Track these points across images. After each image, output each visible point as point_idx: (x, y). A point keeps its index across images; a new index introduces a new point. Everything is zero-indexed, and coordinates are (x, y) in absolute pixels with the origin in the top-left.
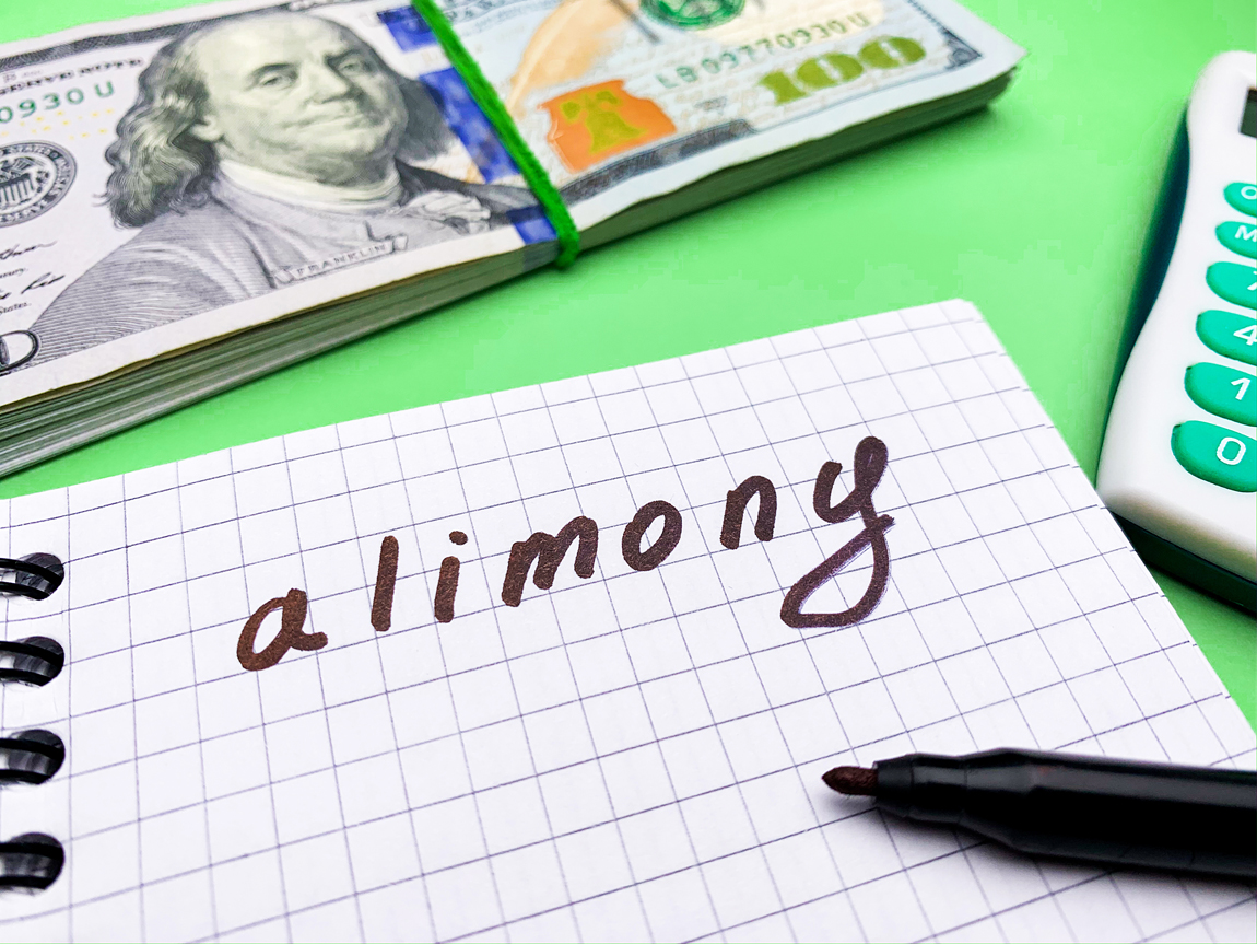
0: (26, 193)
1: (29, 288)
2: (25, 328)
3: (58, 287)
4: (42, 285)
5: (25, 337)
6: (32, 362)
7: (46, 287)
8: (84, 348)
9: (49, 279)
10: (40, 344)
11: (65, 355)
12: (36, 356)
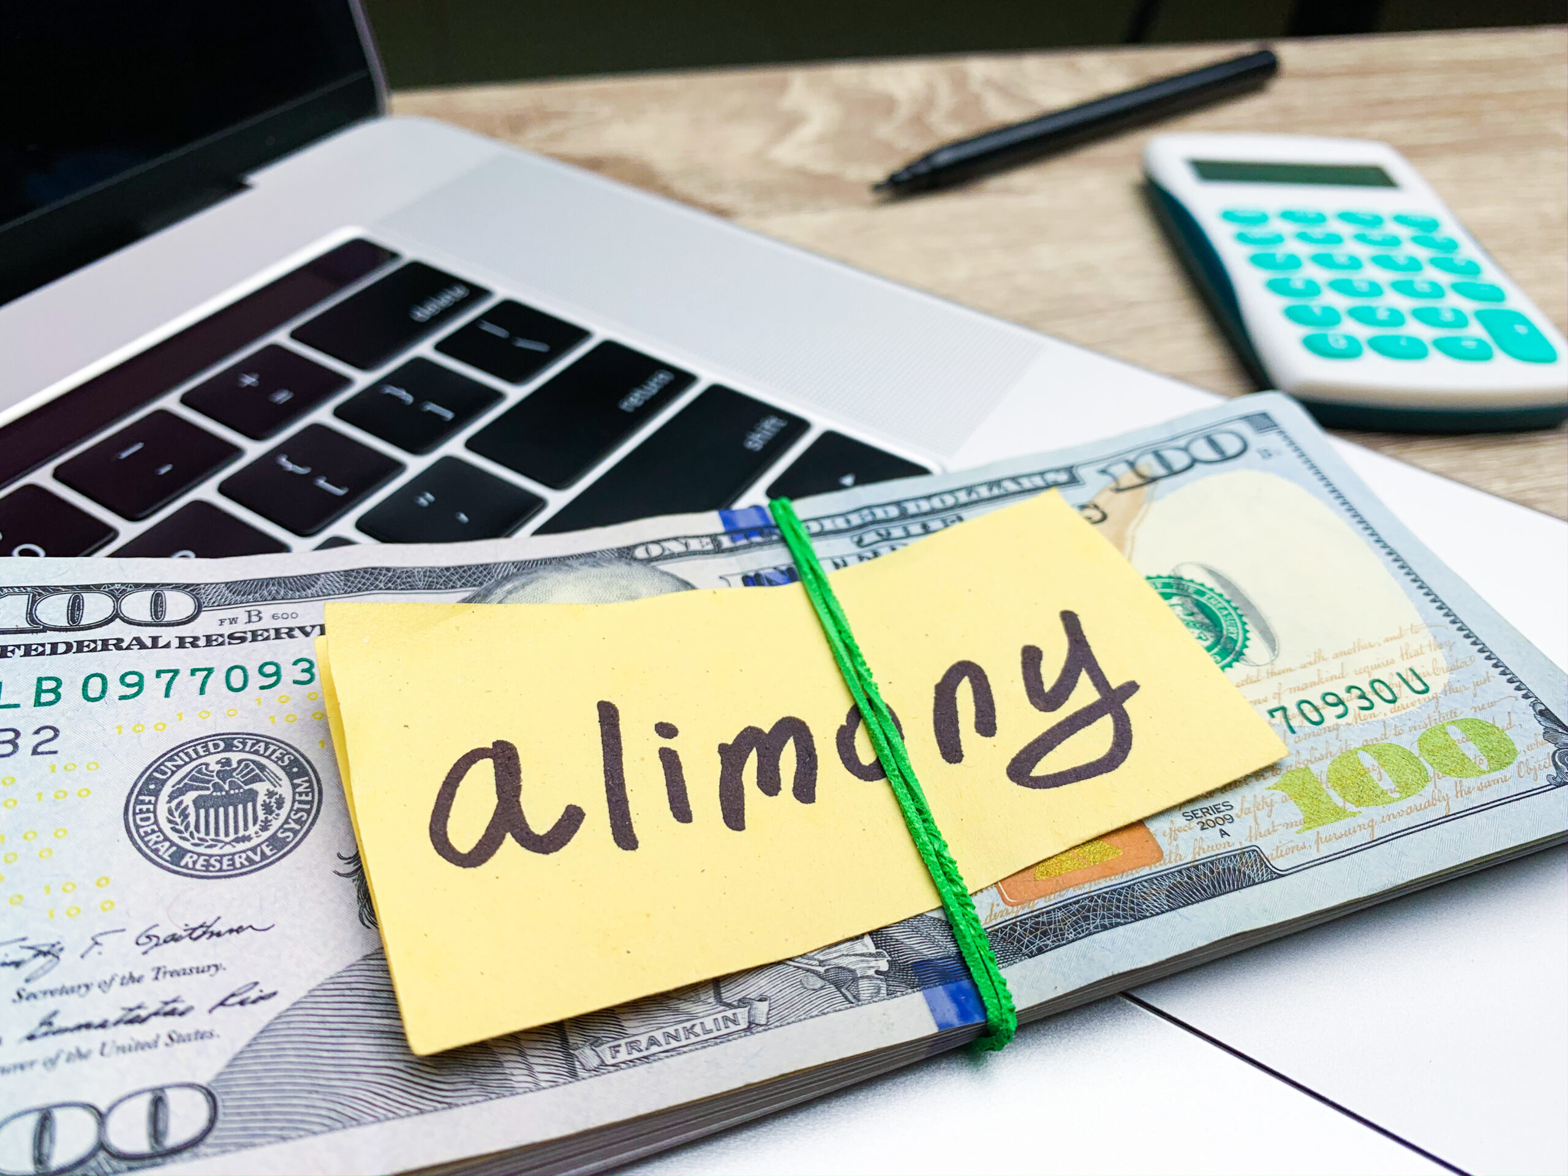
0: (246, 828)
1: (222, 1004)
2: (203, 1079)
3: (265, 1013)
4: (242, 1003)
5: (200, 1098)
6: (202, 1149)
7: (249, 1007)
8: (284, 1139)
9: (253, 994)
10: (220, 1116)
11: (253, 1145)
12: (210, 1139)
